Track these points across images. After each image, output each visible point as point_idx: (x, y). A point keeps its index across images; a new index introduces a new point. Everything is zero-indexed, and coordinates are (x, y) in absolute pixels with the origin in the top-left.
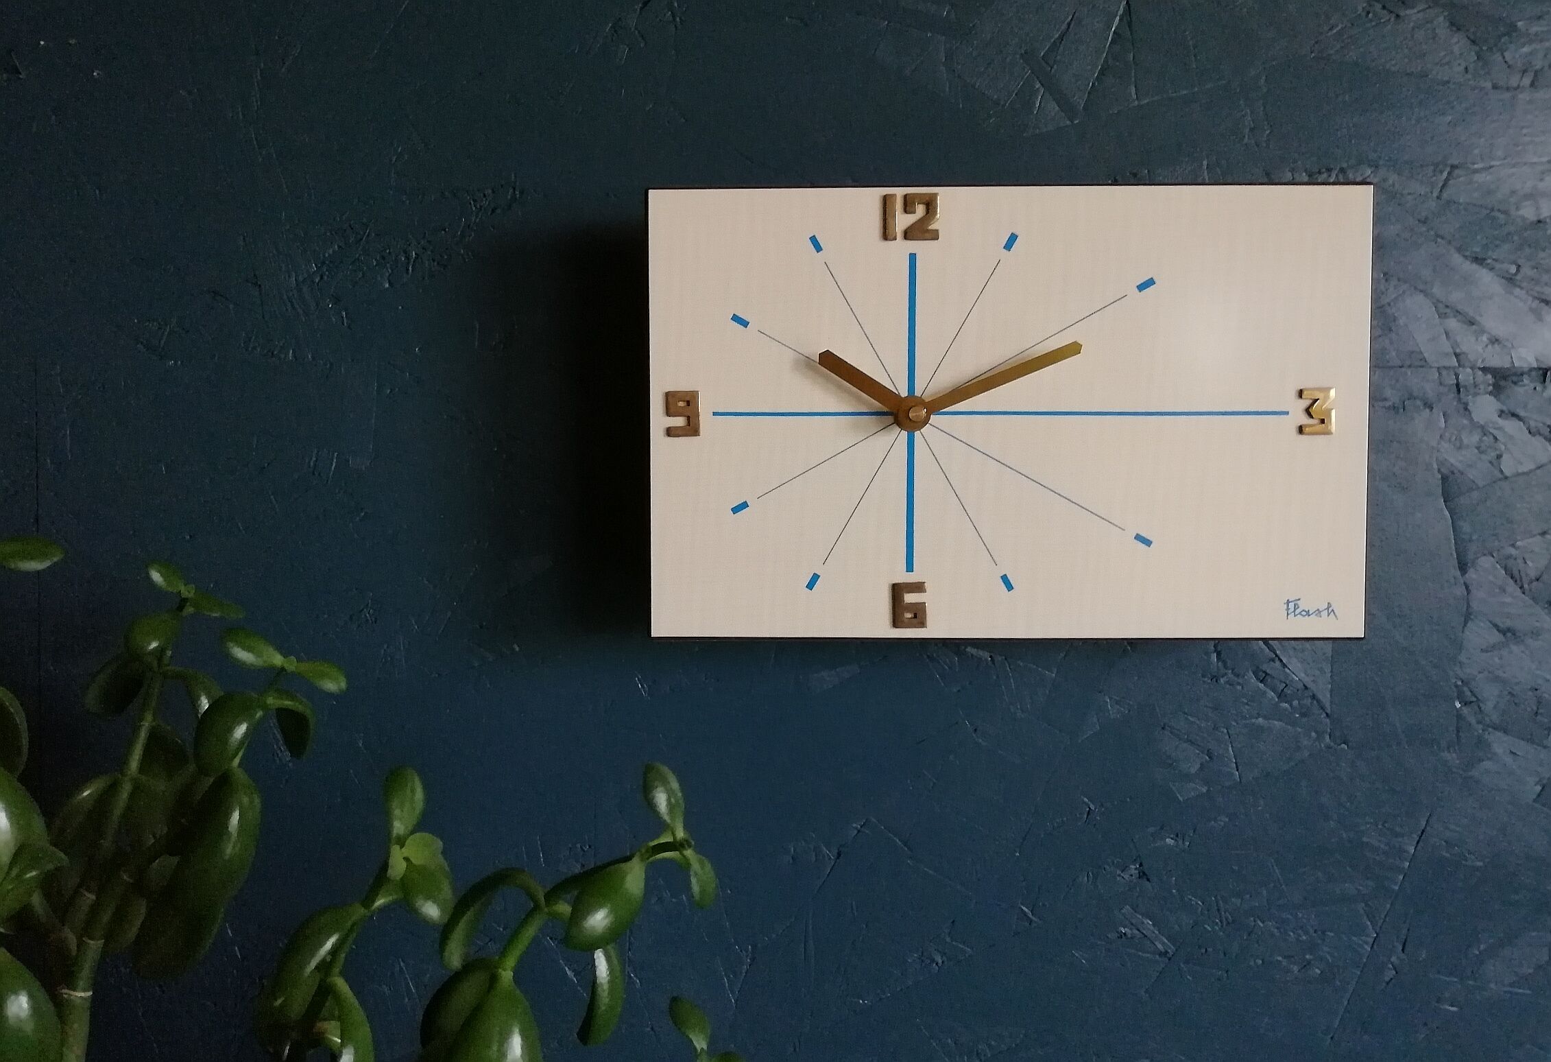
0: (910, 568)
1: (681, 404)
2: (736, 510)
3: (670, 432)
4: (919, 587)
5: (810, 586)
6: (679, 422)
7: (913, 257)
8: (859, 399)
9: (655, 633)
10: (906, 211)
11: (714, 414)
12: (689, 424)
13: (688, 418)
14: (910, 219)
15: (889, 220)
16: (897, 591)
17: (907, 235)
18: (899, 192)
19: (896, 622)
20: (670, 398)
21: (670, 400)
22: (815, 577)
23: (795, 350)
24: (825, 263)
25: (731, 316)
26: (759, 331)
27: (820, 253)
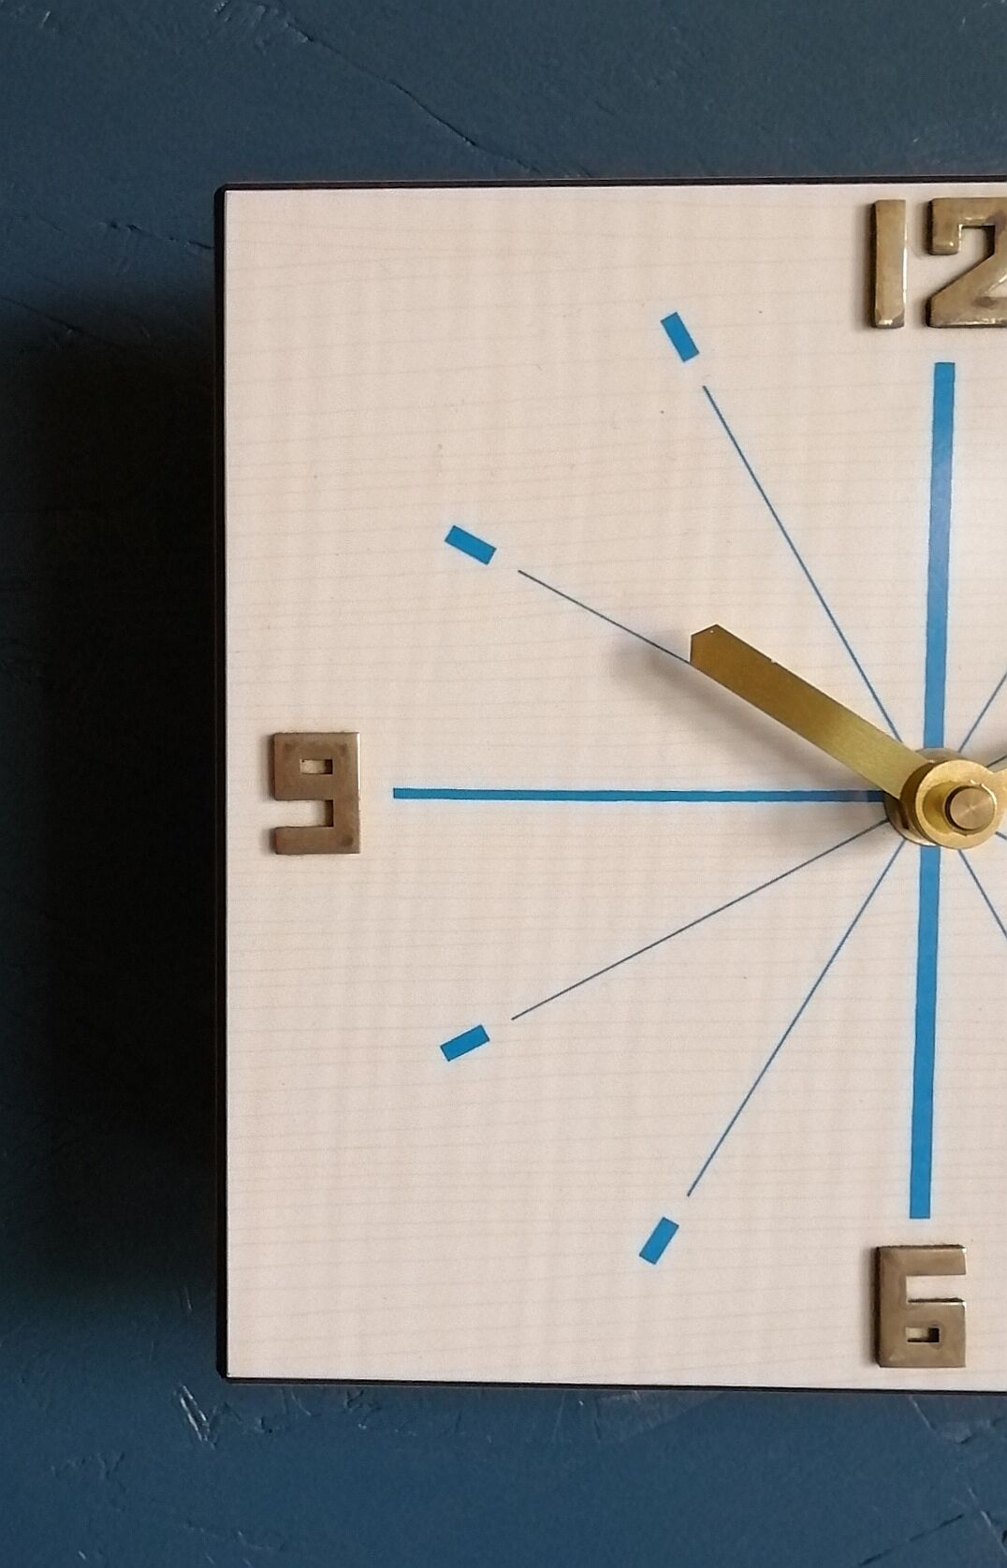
0: (920, 1206)
1: (310, 767)
2: (454, 1049)
3: (279, 841)
4: (947, 1259)
5: (653, 1251)
6: (304, 813)
7: (945, 375)
8: (790, 756)
9: (237, 1367)
10: (929, 247)
11: (399, 794)
12: (330, 823)
13: (329, 804)
14: (938, 270)
15: (884, 269)
16: (879, 1263)
17: (928, 315)
18: (912, 195)
19: (878, 1353)
20: (280, 751)
21: (279, 751)
22: (666, 1230)
23: (618, 625)
24: (705, 388)
25: (446, 532)
26: (520, 572)
27: (692, 361)
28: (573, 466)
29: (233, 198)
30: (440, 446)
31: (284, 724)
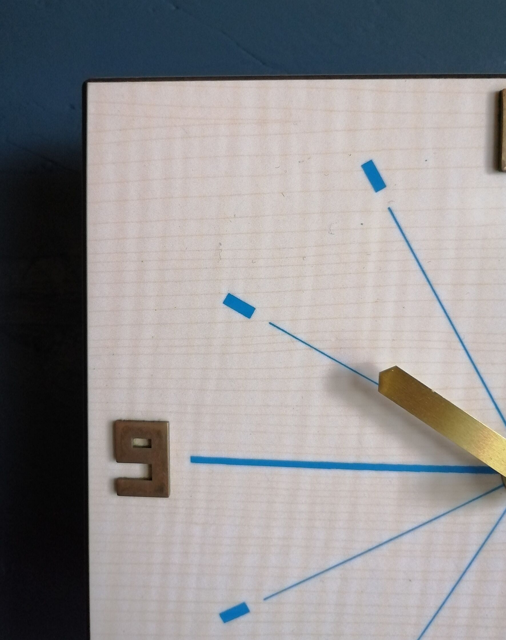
1: (139, 442)
2: (228, 616)
3: (120, 487)
6: (136, 470)
11: (195, 460)
12: (150, 477)
13: (150, 466)
20: (120, 432)
23: (332, 359)
24: (389, 209)
25: (224, 297)
26: (270, 323)
27: (381, 193)
28: (304, 258)
29: (93, 88)
30: (220, 244)
31: (123, 414)
